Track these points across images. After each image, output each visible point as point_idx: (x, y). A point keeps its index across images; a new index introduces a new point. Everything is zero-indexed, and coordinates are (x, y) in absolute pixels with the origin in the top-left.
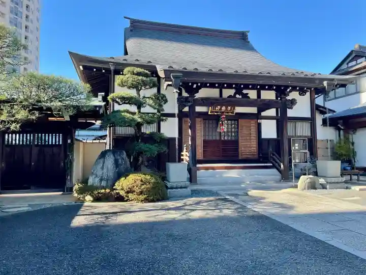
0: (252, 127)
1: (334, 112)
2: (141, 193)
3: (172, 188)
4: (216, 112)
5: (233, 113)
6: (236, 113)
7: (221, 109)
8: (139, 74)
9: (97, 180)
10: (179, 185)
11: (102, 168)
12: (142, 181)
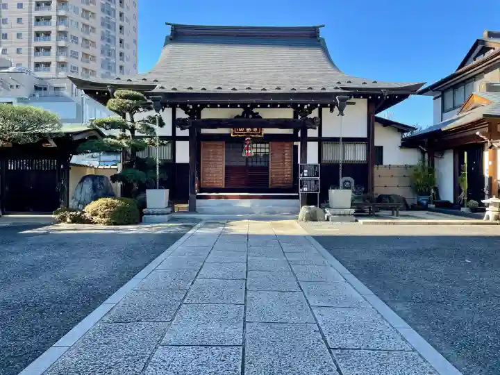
0: (286, 151)
1: (414, 129)
2: (104, 216)
3: (148, 214)
4: (239, 134)
5: (260, 134)
6: (265, 135)
7: (245, 130)
8: (126, 97)
9: (76, 203)
10: (156, 211)
11: (81, 192)
12: (107, 205)
